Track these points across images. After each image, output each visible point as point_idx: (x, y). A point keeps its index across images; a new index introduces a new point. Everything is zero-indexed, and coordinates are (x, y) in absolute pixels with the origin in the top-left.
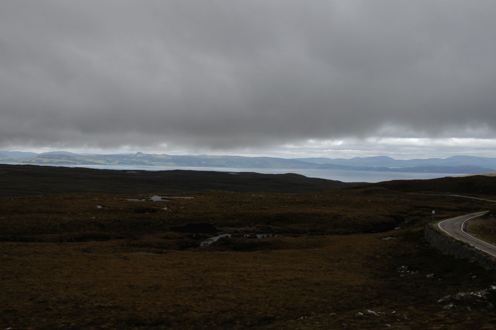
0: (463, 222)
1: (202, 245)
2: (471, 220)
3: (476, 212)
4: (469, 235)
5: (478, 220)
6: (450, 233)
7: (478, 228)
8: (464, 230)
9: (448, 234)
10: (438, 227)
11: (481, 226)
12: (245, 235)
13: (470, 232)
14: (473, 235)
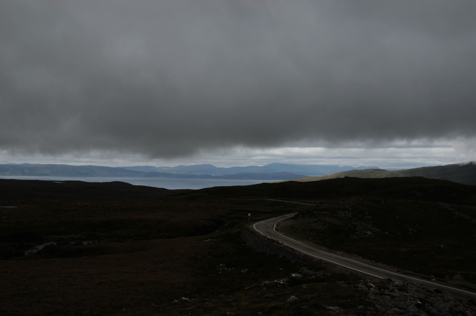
0: (276, 222)
1: (27, 254)
2: (283, 221)
3: (288, 213)
4: (280, 234)
5: (288, 221)
6: (264, 233)
7: (288, 228)
8: (276, 230)
9: (261, 233)
10: (253, 227)
11: (291, 226)
12: (71, 243)
13: (281, 231)
14: (283, 233)
